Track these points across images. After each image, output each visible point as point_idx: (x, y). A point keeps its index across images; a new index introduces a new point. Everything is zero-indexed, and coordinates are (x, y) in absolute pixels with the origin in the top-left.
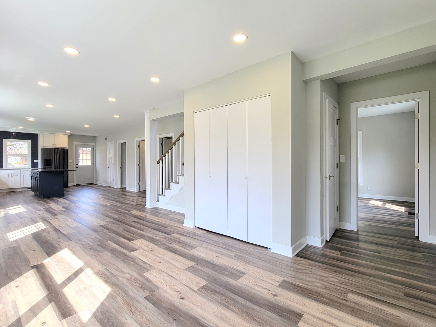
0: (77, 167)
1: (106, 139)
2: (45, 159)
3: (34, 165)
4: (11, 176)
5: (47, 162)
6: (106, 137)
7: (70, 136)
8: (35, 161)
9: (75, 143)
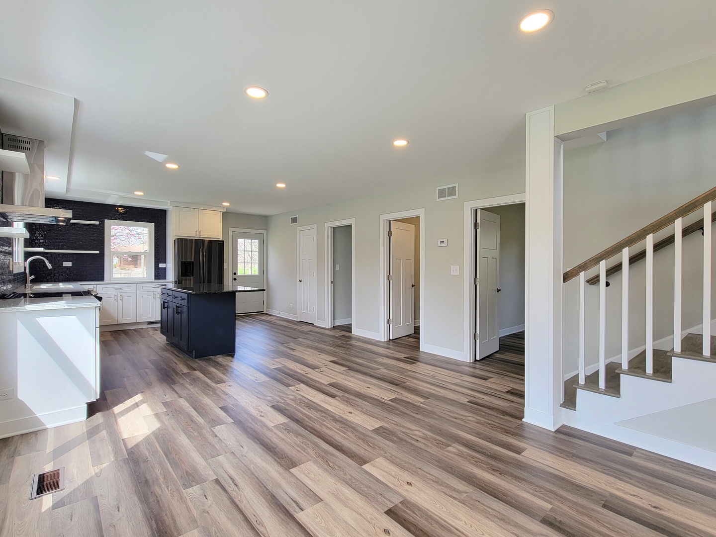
0: (235, 279)
1: (294, 220)
2: (182, 262)
3: (160, 274)
4: (119, 299)
5: (185, 269)
6: (294, 217)
7: (226, 215)
8: (161, 265)
9: (231, 230)
